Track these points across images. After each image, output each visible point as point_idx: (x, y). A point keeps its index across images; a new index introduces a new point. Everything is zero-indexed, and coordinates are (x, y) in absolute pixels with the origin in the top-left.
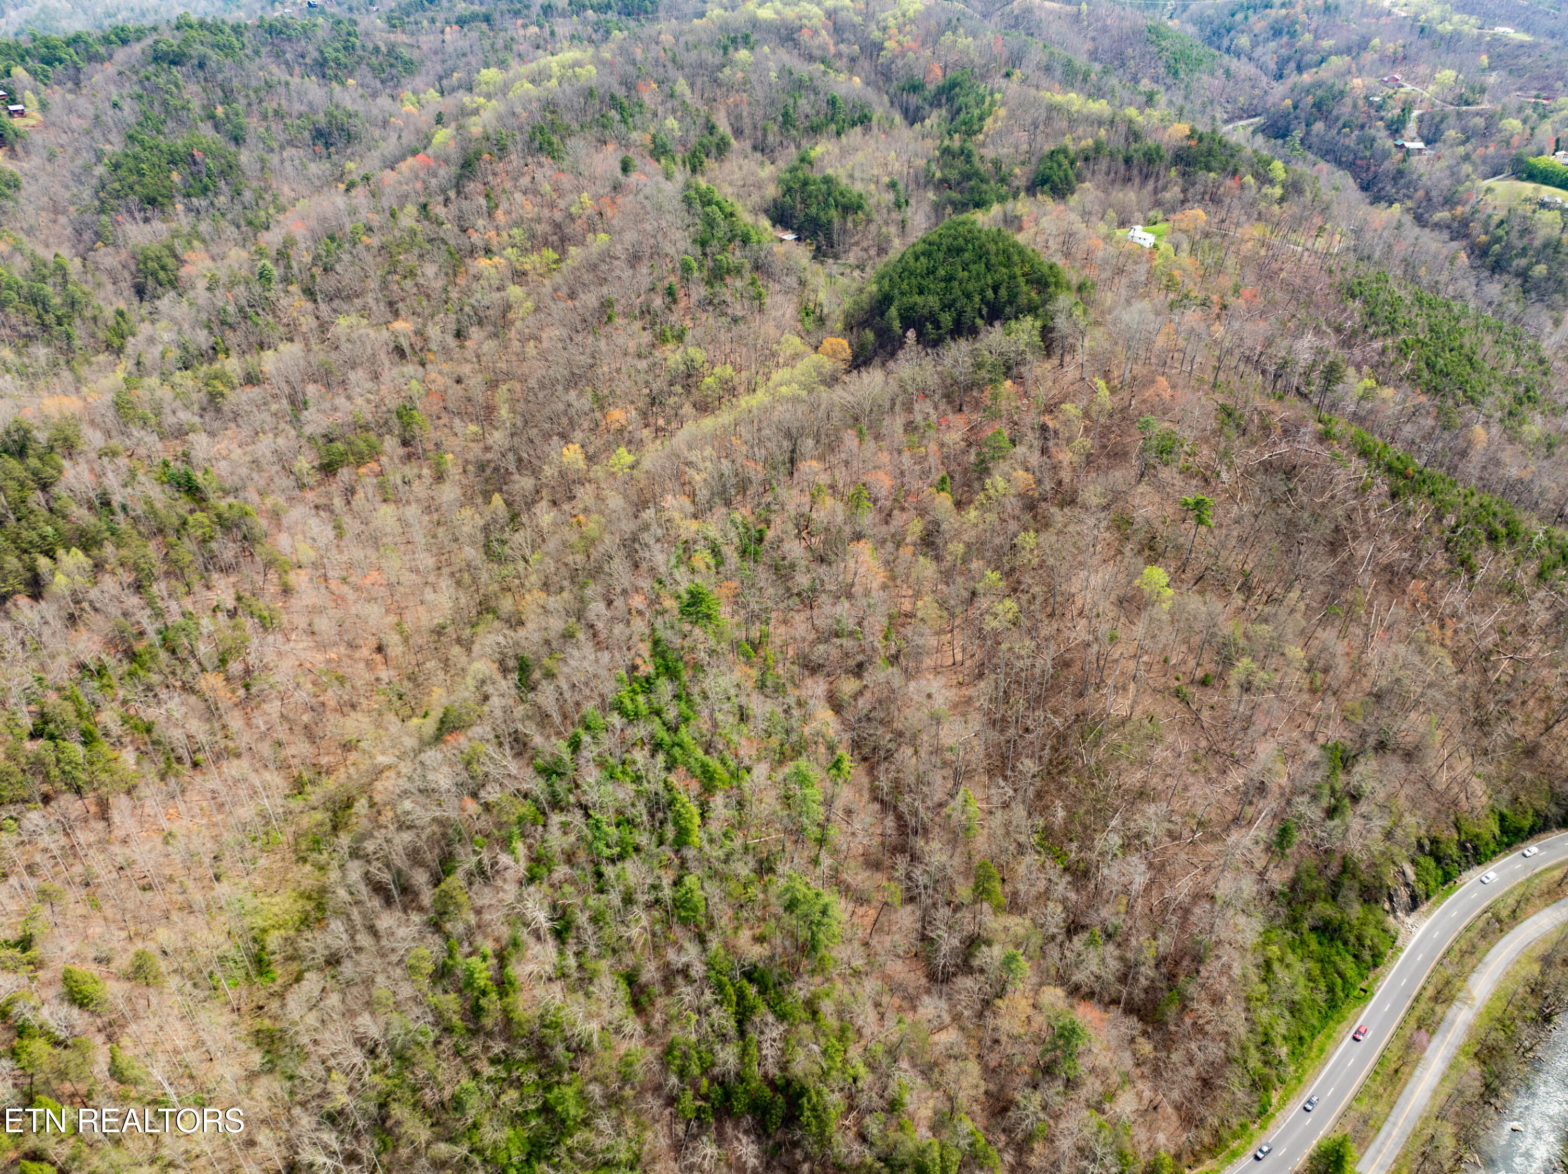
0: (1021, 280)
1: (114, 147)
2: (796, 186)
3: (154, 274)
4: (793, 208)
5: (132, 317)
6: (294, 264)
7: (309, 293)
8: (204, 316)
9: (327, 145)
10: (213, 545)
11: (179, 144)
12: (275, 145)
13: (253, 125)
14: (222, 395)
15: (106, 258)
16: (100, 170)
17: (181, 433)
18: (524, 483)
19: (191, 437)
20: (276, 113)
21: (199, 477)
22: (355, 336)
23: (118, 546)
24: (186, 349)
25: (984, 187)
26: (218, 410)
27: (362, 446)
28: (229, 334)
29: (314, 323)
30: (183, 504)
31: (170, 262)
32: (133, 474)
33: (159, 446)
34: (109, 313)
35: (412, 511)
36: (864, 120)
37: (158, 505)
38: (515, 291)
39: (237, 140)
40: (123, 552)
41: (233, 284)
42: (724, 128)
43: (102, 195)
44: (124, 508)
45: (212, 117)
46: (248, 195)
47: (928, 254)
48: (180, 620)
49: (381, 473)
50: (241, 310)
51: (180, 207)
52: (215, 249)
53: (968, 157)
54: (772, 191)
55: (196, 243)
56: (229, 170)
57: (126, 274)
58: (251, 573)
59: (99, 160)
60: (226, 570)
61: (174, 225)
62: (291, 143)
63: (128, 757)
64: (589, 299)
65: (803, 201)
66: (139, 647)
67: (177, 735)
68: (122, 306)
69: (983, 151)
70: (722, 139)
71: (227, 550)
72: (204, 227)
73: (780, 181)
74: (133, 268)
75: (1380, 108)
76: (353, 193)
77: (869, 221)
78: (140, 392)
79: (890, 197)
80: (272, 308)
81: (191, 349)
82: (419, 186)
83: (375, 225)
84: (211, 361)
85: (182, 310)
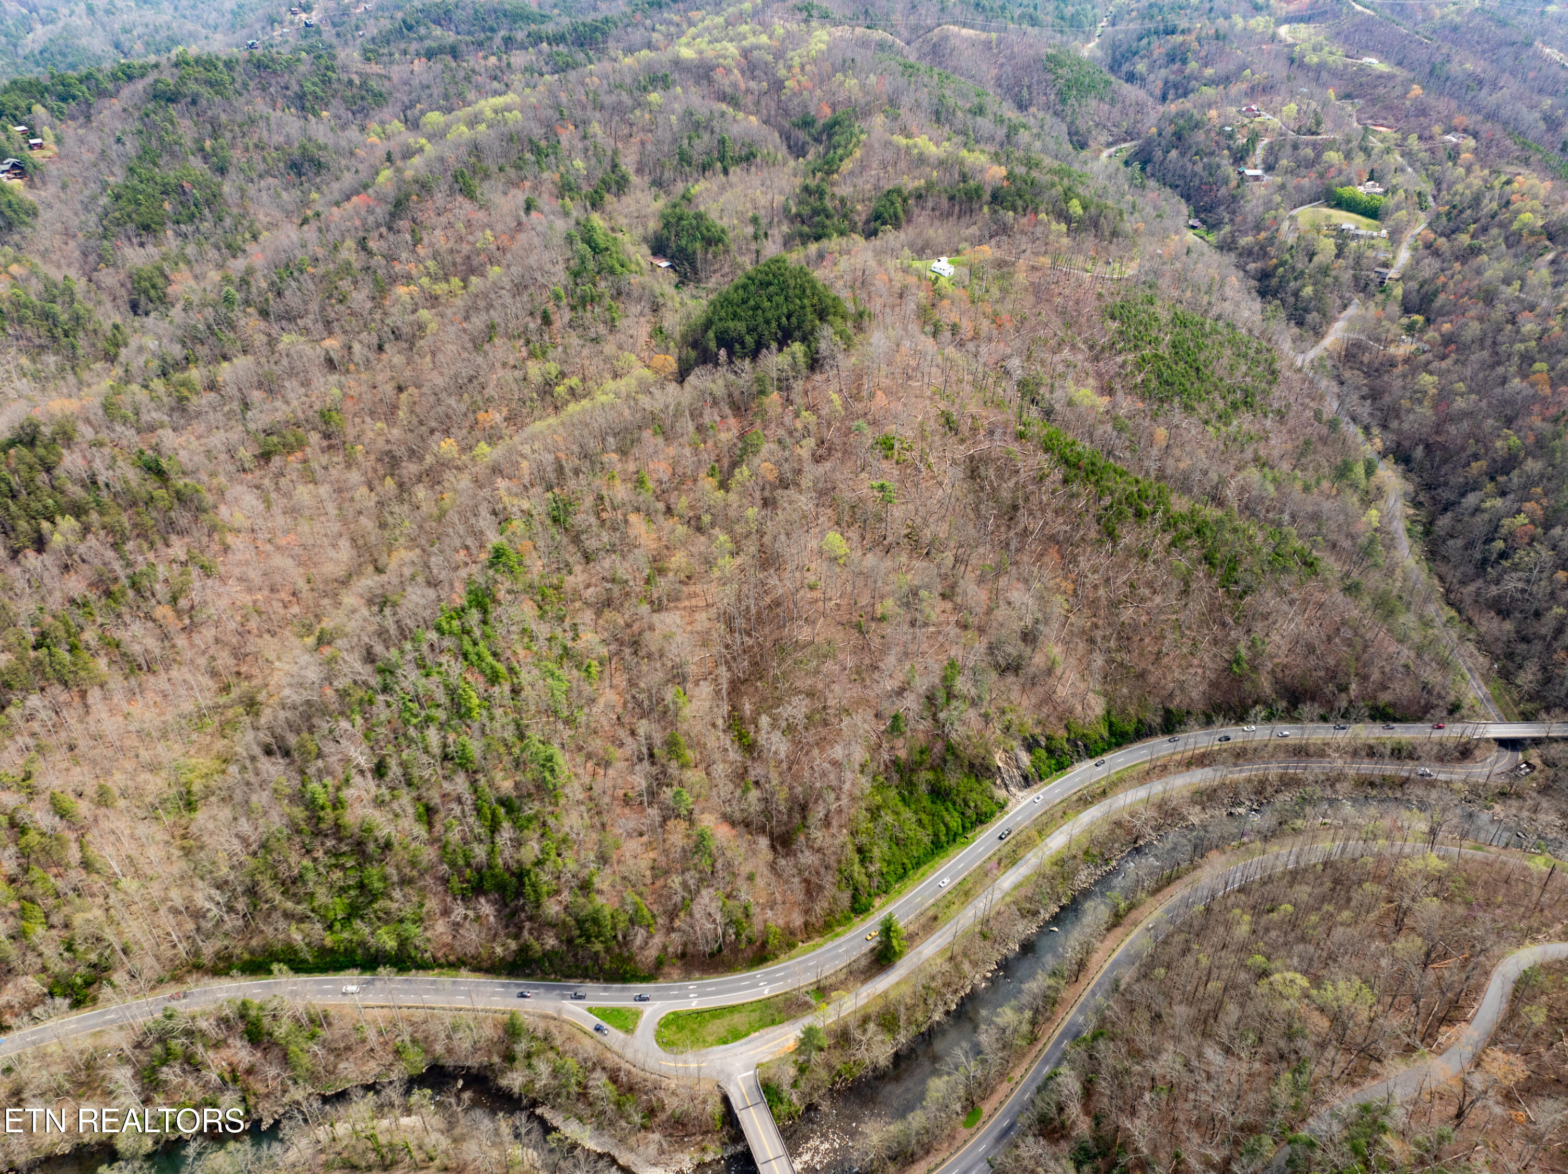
0: (809, 310)
1: (117, 178)
2: (673, 221)
3: (146, 292)
4: (668, 239)
5: (127, 331)
6: (254, 290)
7: (264, 314)
8: (180, 333)
9: (300, 174)
10: (172, 514)
11: (172, 176)
12: (254, 175)
13: (236, 155)
14: (187, 399)
15: (108, 277)
16: (104, 201)
17: (152, 428)
18: (410, 468)
19: (160, 432)
20: (256, 146)
21: (164, 463)
22: (292, 351)
23: (101, 514)
24: (164, 360)
25: (828, 222)
26: (184, 410)
27: (291, 439)
28: (198, 347)
29: (265, 339)
30: (152, 485)
31: (160, 281)
32: (114, 459)
33: (137, 438)
34: (107, 326)
35: (324, 490)
36: (748, 158)
37: (133, 484)
38: (424, 314)
39: (222, 170)
40: (106, 519)
41: (204, 305)
42: (628, 165)
43: (105, 222)
44: (107, 485)
45: (202, 149)
46: (228, 222)
47: (745, 287)
48: (144, 568)
49: (305, 461)
50: (209, 327)
51: (170, 233)
52: (197, 269)
53: (821, 194)
54: (653, 225)
55: (181, 265)
56: (213, 199)
57: (123, 292)
58: (199, 535)
59: (105, 190)
60: (181, 533)
61: (164, 249)
62: (268, 173)
63: (102, 663)
64: (478, 322)
65: (677, 235)
66: (114, 588)
67: (137, 649)
68: (118, 320)
69: (836, 189)
70: (623, 177)
71: (183, 518)
72: (191, 250)
73: (663, 216)
74: (129, 286)
75: (1231, 136)
76: (305, 227)
77: (727, 251)
78: (123, 397)
79: (750, 230)
80: (232, 326)
81: (169, 359)
82: (358, 223)
83: (320, 256)
84: (184, 369)
85: (163, 326)
